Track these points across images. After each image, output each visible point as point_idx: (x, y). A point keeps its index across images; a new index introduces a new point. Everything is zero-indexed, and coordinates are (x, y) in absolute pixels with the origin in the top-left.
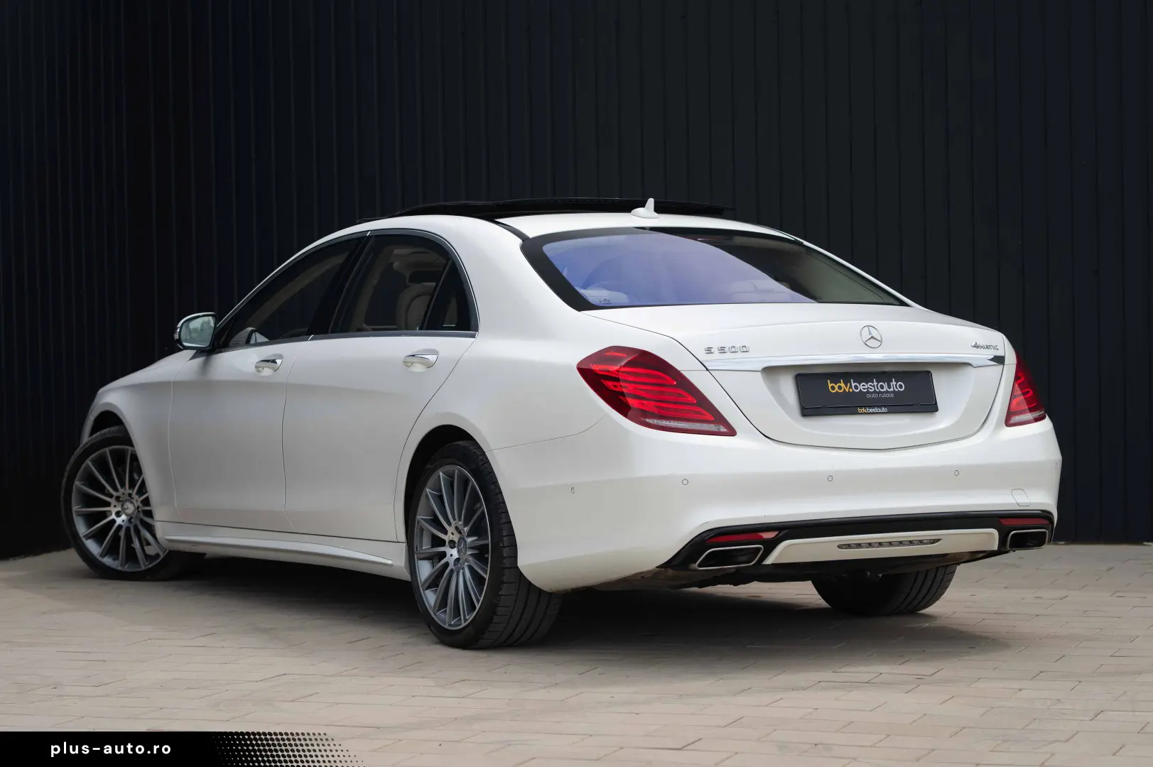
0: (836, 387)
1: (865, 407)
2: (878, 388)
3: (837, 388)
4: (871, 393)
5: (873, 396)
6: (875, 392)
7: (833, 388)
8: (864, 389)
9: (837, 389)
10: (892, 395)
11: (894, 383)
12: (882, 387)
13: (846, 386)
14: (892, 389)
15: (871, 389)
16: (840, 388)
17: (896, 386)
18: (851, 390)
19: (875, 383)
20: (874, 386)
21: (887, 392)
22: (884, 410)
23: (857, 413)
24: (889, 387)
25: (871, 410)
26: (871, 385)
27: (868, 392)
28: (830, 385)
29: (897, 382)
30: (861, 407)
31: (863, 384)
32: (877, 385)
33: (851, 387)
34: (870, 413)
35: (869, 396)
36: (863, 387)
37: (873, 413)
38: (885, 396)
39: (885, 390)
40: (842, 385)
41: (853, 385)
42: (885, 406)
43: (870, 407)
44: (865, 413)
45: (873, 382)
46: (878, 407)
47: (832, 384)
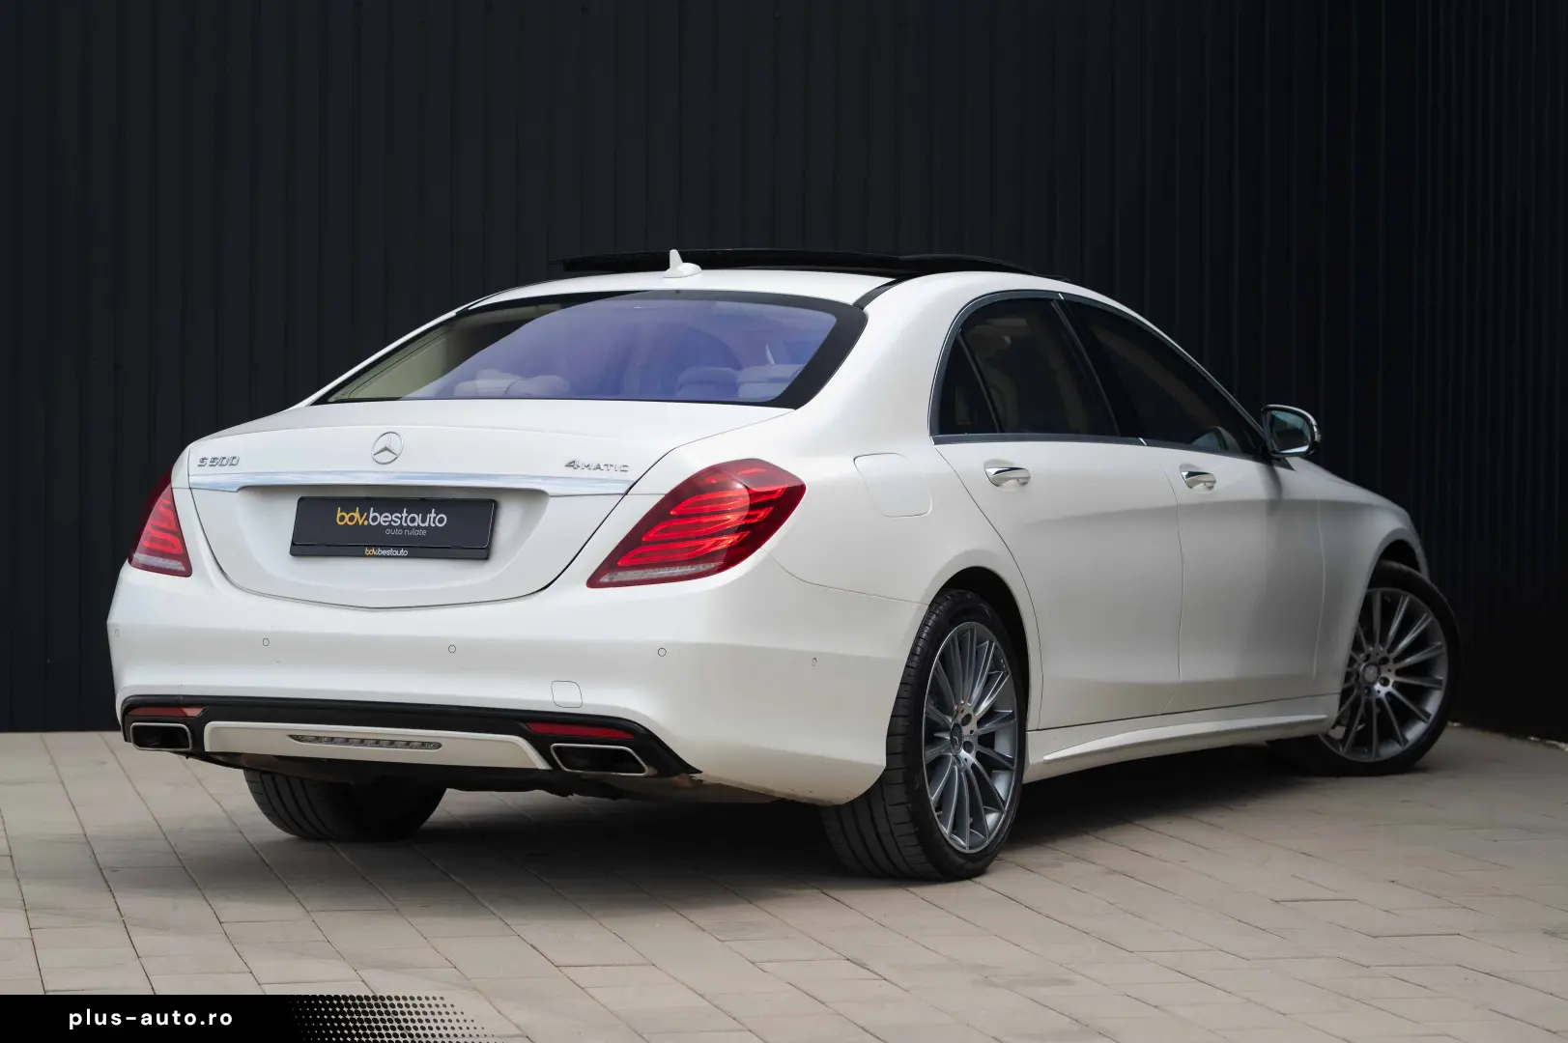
0: (347, 517)
1: (376, 547)
2: (406, 522)
3: (344, 518)
4: (394, 528)
5: (398, 532)
6: (401, 526)
7: (342, 518)
8: (385, 522)
9: (347, 520)
10: (424, 533)
11: (433, 515)
12: (413, 520)
13: (361, 516)
14: (426, 524)
15: (396, 522)
16: (351, 519)
17: (435, 519)
18: (366, 523)
19: (405, 515)
20: (401, 519)
21: (419, 527)
22: (402, 552)
23: (363, 556)
24: (423, 521)
25: (384, 552)
26: (397, 517)
27: (390, 526)
28: (339, 515)
29: (437, 513)
30: (370, 547)
31: (386, 514)
32: (406, 517)
33: (367, 518)
34: (382, 556)
35: (388, 532)
36: (383, 519)
37: (386, 557)
38: (413, 533)
39: (416, 524)
40: (357, 515)
41: (372, 515)
42: (405, 547)
43: (383, 547)
44: (374, 556)
45: (401, 513)
46: (395, 547)
47: (344, 514)
